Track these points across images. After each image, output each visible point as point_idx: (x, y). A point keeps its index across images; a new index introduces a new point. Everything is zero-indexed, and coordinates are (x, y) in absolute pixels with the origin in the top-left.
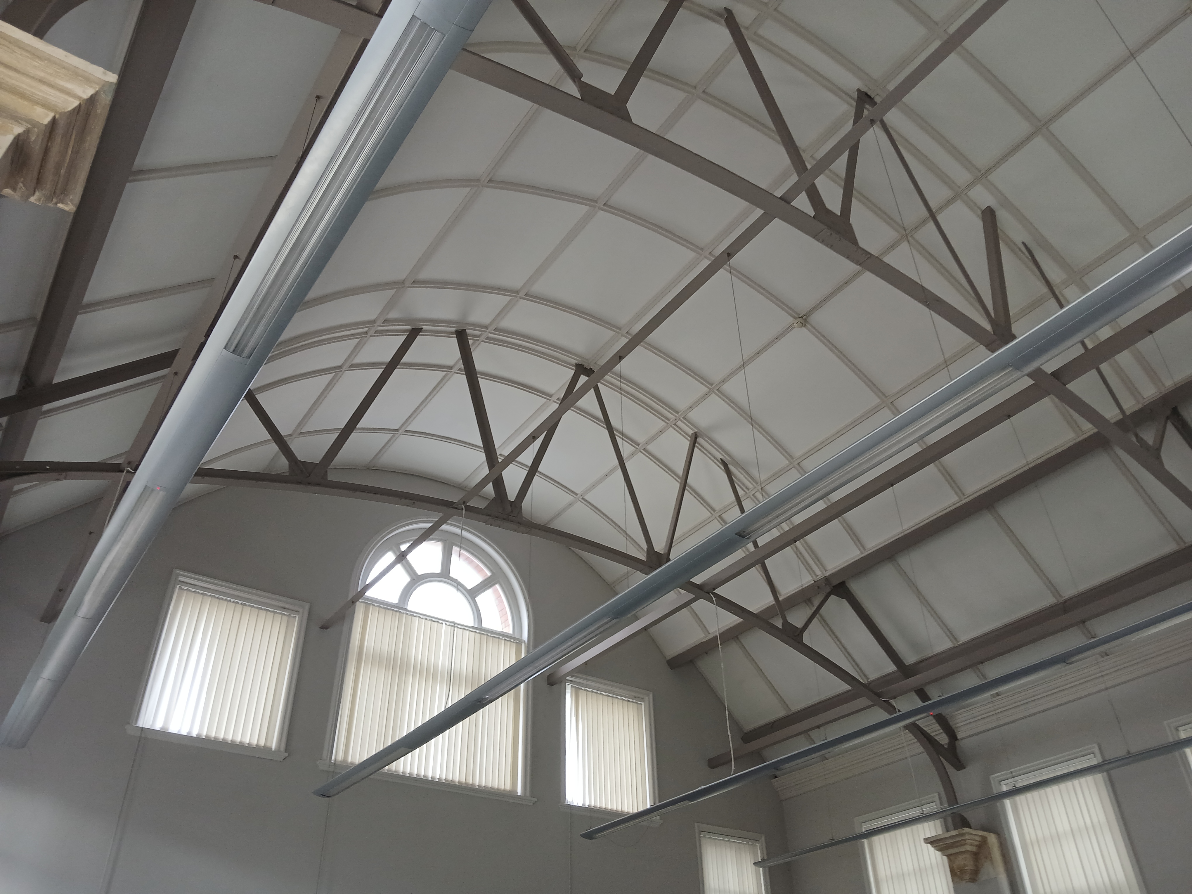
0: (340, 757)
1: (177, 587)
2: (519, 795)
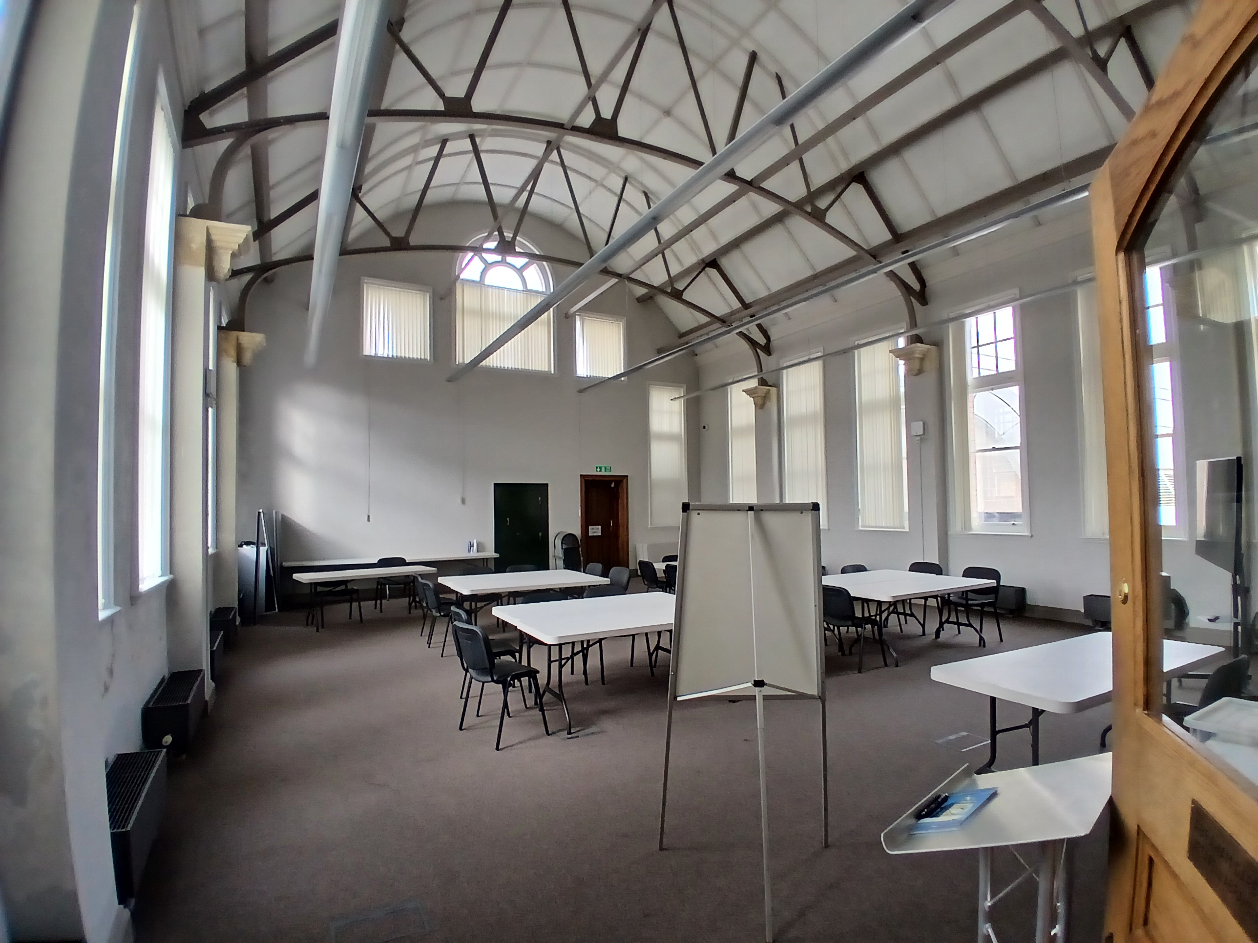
0: (461, 361)
1: (365, 285)
2: (553, 372)
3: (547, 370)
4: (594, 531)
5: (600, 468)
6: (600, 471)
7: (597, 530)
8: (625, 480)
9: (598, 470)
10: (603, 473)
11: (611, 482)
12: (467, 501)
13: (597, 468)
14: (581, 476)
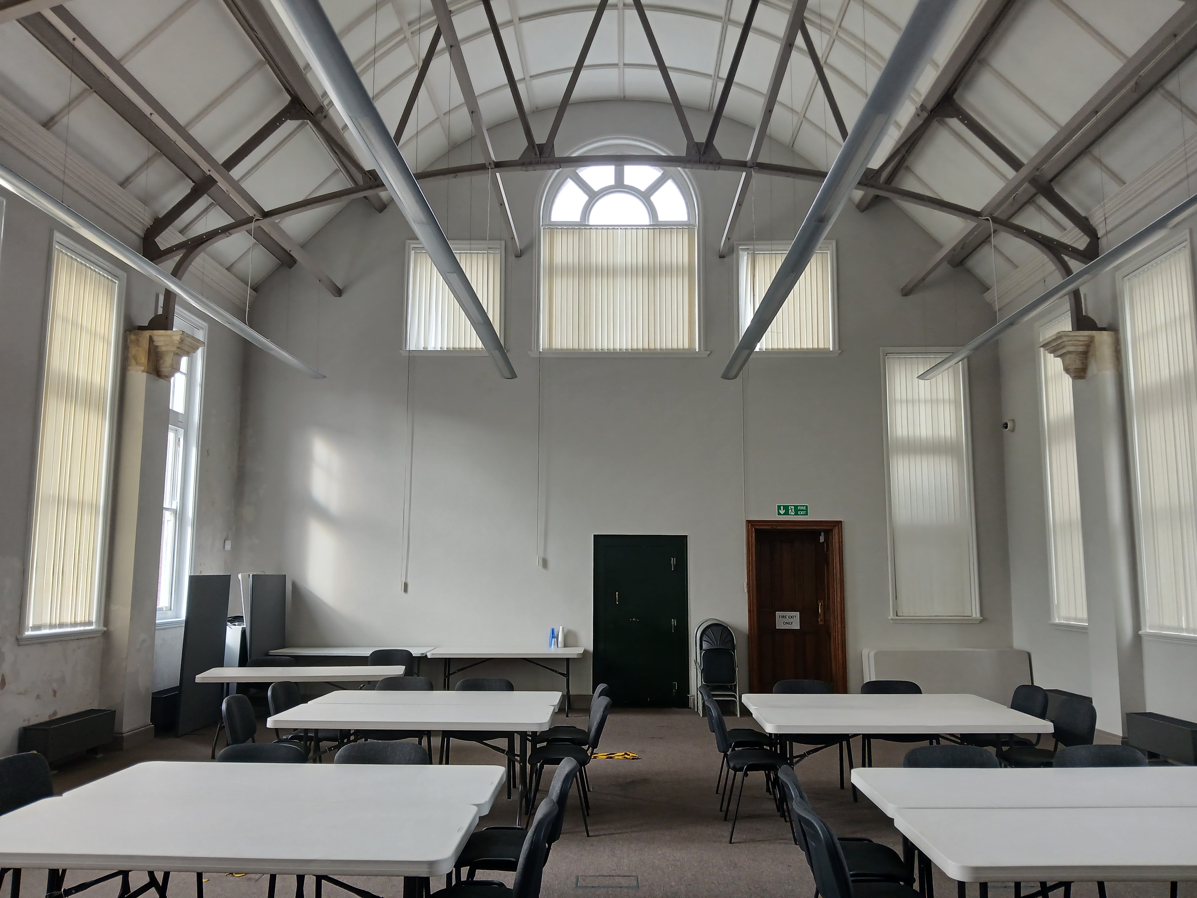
1: (413, 252)
2: (697, 350)
3: (686, 346)
4: (786, 620)
5: (786, 508)
6: (787, 513)
7: (791, 620)
8: (836, 531)
9: (782, 512)
10: (792, 517)
11: (818, 533)
12: (551, 563)
13: (779, 507)
14: (748, 522)
